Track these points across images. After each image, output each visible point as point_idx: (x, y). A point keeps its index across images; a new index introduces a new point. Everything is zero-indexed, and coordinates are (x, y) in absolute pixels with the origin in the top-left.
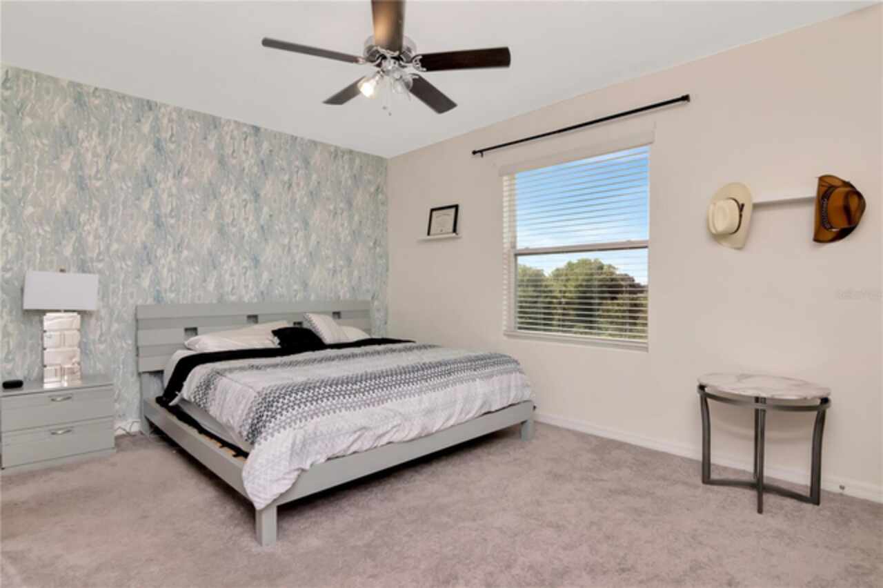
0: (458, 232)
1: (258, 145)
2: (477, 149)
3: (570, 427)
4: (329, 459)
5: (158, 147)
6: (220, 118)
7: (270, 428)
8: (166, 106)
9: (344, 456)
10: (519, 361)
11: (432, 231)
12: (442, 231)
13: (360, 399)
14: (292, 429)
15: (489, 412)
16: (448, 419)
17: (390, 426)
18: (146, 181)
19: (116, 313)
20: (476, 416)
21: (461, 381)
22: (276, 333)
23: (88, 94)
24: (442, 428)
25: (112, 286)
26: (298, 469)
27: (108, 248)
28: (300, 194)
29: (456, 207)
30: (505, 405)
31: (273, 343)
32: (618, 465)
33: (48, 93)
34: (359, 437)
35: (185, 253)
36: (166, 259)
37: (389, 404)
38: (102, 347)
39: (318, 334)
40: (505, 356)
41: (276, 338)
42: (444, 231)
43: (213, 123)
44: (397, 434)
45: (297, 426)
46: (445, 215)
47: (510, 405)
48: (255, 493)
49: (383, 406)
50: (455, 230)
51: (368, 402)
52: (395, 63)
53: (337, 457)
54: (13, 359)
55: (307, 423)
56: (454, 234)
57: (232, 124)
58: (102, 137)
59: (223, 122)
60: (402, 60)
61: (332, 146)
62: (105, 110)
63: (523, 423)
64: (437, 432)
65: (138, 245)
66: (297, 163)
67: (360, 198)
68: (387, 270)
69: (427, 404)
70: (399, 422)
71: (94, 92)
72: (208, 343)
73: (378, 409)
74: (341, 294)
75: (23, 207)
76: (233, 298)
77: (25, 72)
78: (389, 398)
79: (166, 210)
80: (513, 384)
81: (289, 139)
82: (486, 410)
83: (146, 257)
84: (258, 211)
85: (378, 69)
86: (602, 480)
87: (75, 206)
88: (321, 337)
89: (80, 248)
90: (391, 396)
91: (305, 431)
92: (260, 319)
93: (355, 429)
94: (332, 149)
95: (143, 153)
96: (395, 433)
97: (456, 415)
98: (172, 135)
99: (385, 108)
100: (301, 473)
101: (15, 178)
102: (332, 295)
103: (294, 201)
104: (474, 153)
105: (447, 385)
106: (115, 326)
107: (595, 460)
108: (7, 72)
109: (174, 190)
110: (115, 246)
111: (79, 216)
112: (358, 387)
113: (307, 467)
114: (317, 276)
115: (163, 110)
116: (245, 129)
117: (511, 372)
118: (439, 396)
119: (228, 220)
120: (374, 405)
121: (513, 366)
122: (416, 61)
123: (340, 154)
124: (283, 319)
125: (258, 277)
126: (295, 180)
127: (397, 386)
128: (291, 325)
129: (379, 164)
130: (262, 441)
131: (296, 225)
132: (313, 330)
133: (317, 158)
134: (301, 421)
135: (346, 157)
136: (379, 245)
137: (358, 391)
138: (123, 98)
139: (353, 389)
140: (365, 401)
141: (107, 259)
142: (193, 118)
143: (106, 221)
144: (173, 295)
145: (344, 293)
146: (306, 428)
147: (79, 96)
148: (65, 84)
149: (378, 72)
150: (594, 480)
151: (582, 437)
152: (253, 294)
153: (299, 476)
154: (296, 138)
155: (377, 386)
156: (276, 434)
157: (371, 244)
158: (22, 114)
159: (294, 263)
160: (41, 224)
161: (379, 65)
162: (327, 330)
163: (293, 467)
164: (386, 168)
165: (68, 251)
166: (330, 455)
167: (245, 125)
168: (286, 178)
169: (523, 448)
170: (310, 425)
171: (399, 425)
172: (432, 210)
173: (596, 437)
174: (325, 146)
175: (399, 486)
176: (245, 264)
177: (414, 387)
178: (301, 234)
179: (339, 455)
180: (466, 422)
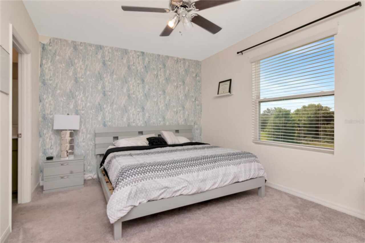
0: (231, 92)
1: (144, 59)
2: (239, 51)
3: (287, 191)
4: (149, 201)
5: (104, 63)
6: (128, 50)
7: (120, 185)
8: (107, 47)
9: (157, 200)
10: (257, 156)
11: (219, 93)
12: (224, 92)
13: (166, 173)
14: (130, 186)
15: (238, 182)
16: (213, 185)
17: (181, 186)
18: (100, 77)
19: (89, 130)
20: (230, 184)
21: (222, 166)
22: (148, 139)
23: (78, 45)
24: (211, 189)
25: (87, 120)
26: (132, 206)
27: (86, 104)
28: (162, 79)
29: (230, 80)
30: (248, 178)
31: (146, 143)
32: (312, 218)
33: (64, 46)
34: (165, 191)
35: (115, 106)
36: (108, 108)
37: (181, 176)
38: (84, 144)
39: (165, 140)
40: (249, 153)
41: (148, 141)
42: (225, 92)
43: (125, 52)
44: (185, 191)
45: (133, 185)
46: (225, 84)
47: (251, 179)
48: (110, 215)
49: (178, 177)
50: (230, 91)
51: (170, 174)
52: (183, 9)
53: (153, 200)
54: (53, 148)
55: (138, 183)
56: (229, 93)
57: (133, 52)
58: (83, 61)
59: (129, 51)
60: (187, 7)
61: (175, 57)
62: (84, 51)
63: (259, 188)
64: (207, 191)
65: (97, 103)
66: (160, 66)
67: (188, 80)
68: (201, 111)
69: (202, 177)
70: (186, 185)
71: (80, 44)
72: (122, 143)
73: (175, 178)
74: (180, 122)
75: (56, 91)
76: (134, 124)
77: (56, 39)
78: (181, 173)
79: (107, 89)
80: (253, 167)
81: (157, 56)
82: (236, 181)
83: (100, 108)
84: (144, 87)
85: (175, 14)
86: (299, 227)
87: (74, 89)
88: (167, 141)
89: (76, 106)
90: (182, 172)
91: (137, 187)
92: (144, 133)
93: (162, 188)
94: (176, 59)
95: (98, 66)
96: (184, 191)
97: (218, 183)
98: (109, 58)
99: (180, 32)
100: (133, 208)
101: (53, 80)
102: (176, 123)
103: (159, 82)
104: (238, 53)
105: (214, 168)
106: (88, 136)
107: (298, 213)
108: (50, 40)
109: (110, 81)
110: (88, 104)
111: (76, 93)
112: (165, 167)
113: (137, 204)
114: (169, 115)
115: (106, 49)
116: (138, 53)
117: (251, 162)
118: (209, 173)
119: (131, 92)
120: (173, 176)
121: (253, 158)
122: (193, 6)
123: (179, 60)
124: (153, 133)
125: (144, 115)
126: (159, 73)
127: (186, 167)
128: (157, 136)
129: (197, 64)
130: (116, 191)
131: (160, 93)
132: (164, 138)
133: (169, 63)
134: (135, 183)
135: (182, 62)
136: (197, 100)
137: (165, 169)
138: (90, 45)
139: (163, 168)
140: (168, 174)
141: (85, 109)
142: (117, 51)
143: (85, 94)
144: (110, 123)
145: (181, 122)
146: (137, 186)
147: (75, 46)
148: (70, 42)
149: (176, 15)
150: (295, 226)
151: (293, 198)
152: (142, 122)
153: (132, 209)
154: (160, 55)
155: (175, 167)
156: (122, 188)
157: (194, 100)
158: (56, 55)
159: (159, 109)
160: (62, 97)
161: (176, 12)
162: (170, 138)
163: (128, 205)
164: (200, 66)
165: (72, 107)
166: (149, 199)
167: (138, 52)
168: (155, 73)
169: (257, 201)
170: (140, 185)
171: (186, 186)
172: (220, 83)
173: (302, 199)
174: (172, 57)
175: (187, 216)
176: (138, 110)
177: (195, 168)
178: (162, 97)
179: (153, 199)
180: (224, 186)
